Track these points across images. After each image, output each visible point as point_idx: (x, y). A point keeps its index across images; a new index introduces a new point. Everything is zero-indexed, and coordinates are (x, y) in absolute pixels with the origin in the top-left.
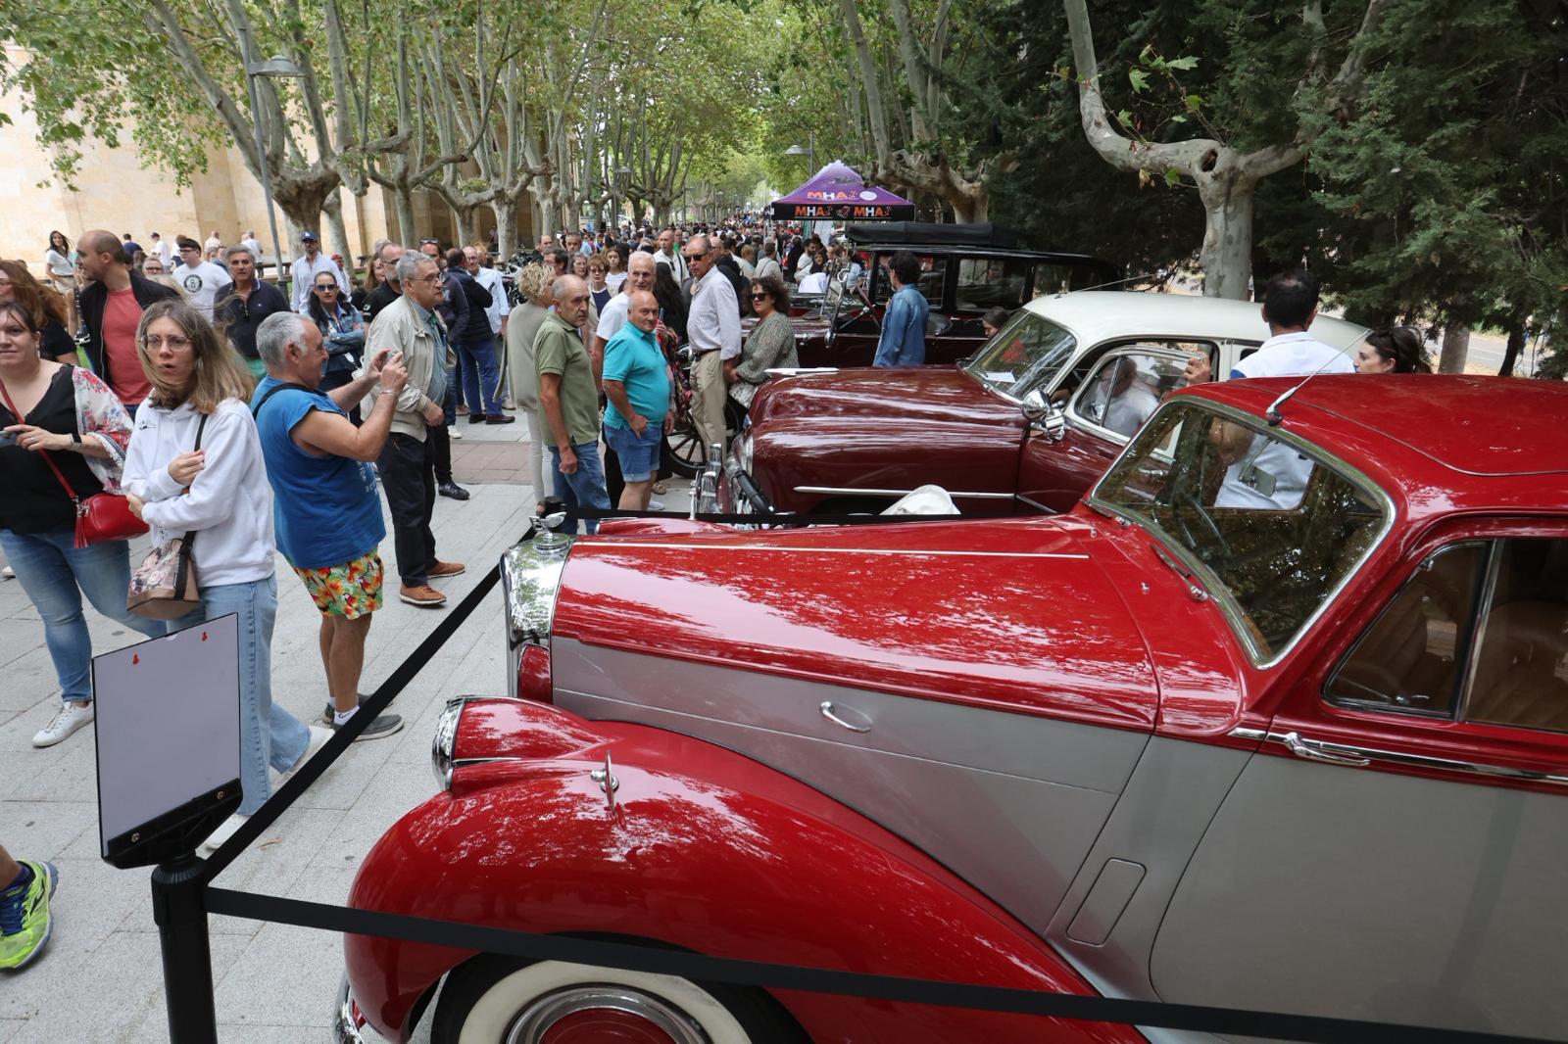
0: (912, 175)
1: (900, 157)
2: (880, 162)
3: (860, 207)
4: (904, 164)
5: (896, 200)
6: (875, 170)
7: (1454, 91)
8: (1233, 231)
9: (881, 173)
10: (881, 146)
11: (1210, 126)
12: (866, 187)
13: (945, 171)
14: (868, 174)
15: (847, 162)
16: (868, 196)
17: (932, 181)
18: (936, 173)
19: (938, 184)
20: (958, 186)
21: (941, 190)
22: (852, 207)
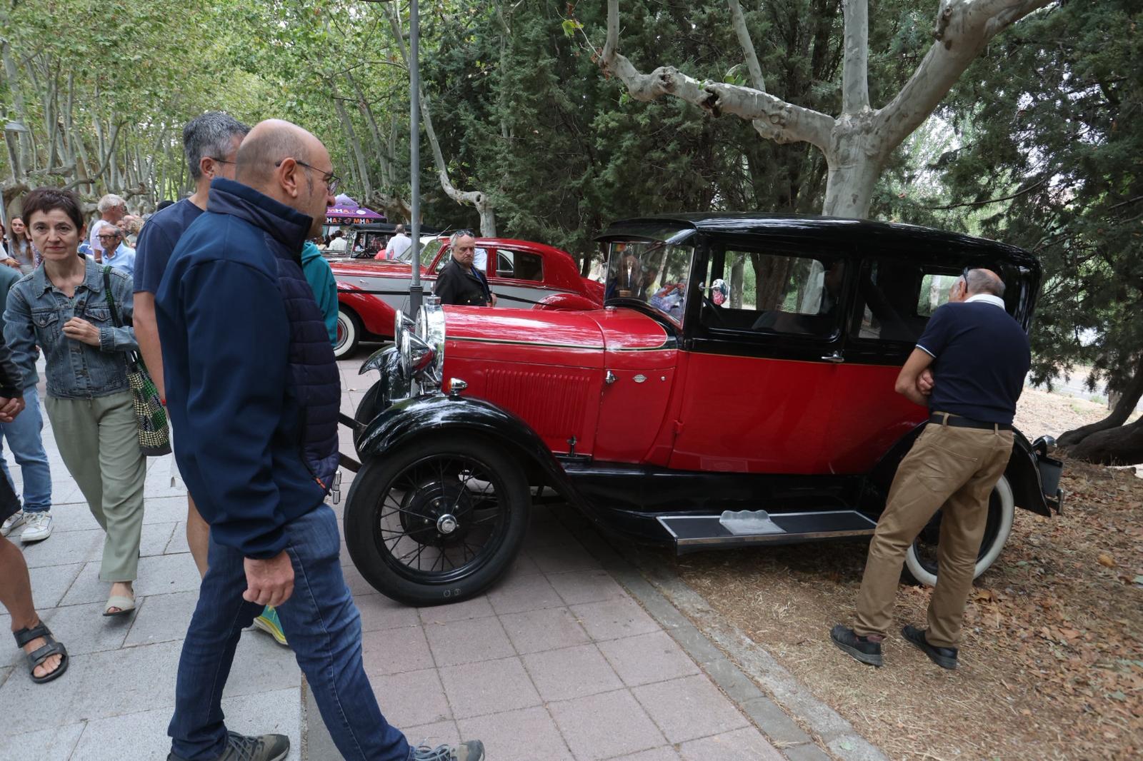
0: (383, 202)
1: (377, 194)
2: (367, 196)
3: (357, 218)
4: (379, 197)
5: (375, 215)
6: (364, 199)
7: (519, 186)
8: (488, 221)
9: (368, 200)
10: (367, 187)
11: (477, 187)
12: (360, 208)
13: (399, 200)
14: (361, 201)
15: (348, 195)
16: (361, 212)
17: (393, 205)
18: (395, 202)
19: (397, 207)
20: (407, 208)
21: (398, 210)
22: (353, 219)
